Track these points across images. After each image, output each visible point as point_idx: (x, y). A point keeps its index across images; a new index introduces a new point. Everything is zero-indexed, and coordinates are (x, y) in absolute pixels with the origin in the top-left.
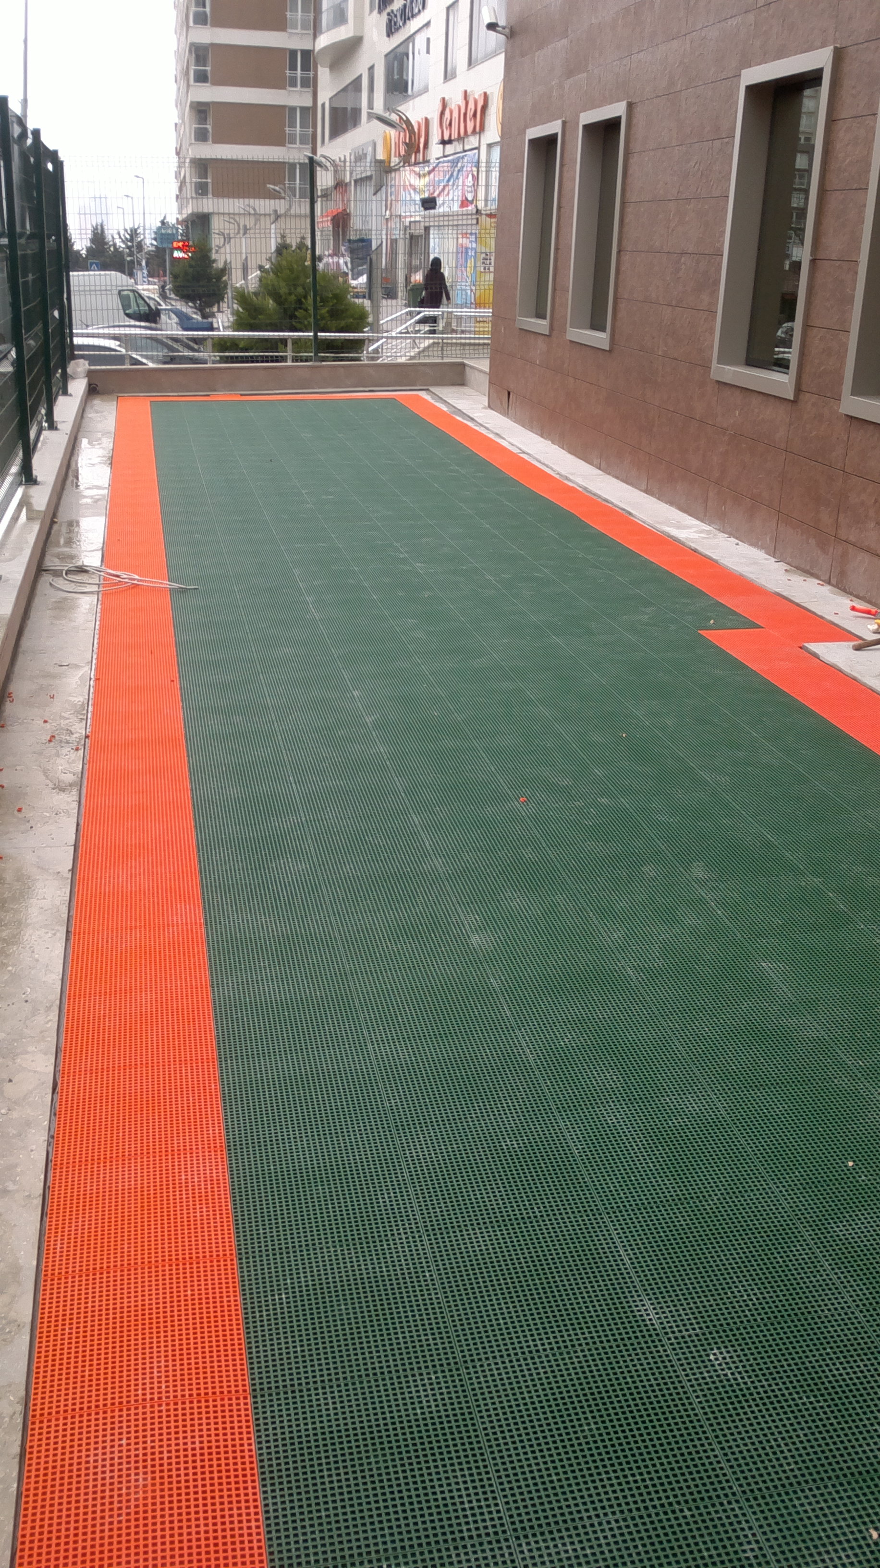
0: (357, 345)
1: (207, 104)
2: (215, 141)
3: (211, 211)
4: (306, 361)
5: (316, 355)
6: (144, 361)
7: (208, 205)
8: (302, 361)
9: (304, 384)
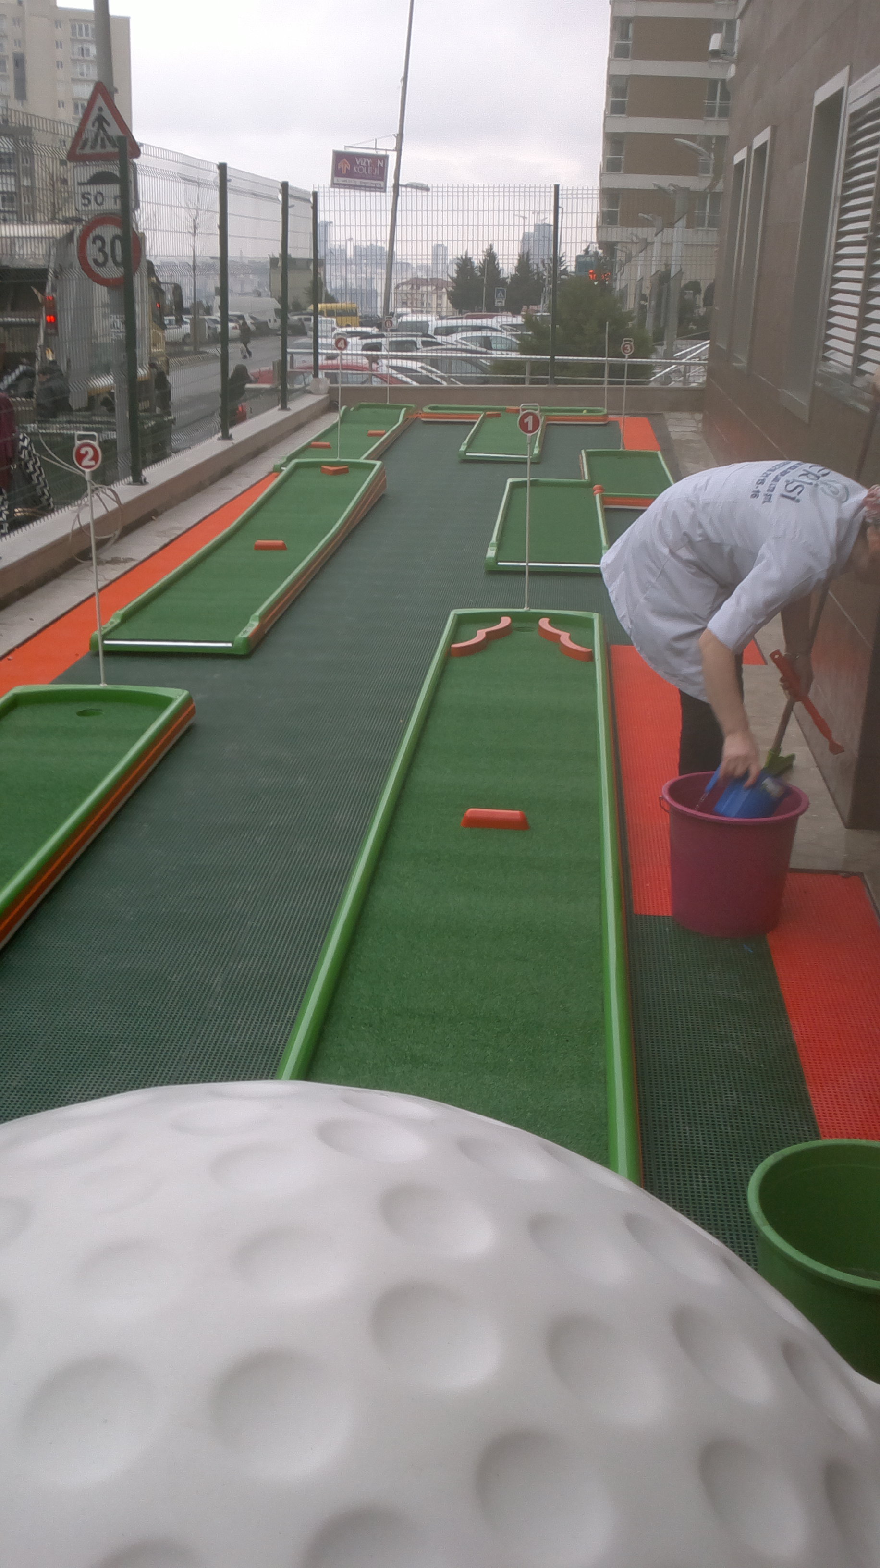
1: (622, 135)
2: (627, 172)
4: (543, 383)
5: (552, 377)
7: (616, 234)
8: (538, 383)
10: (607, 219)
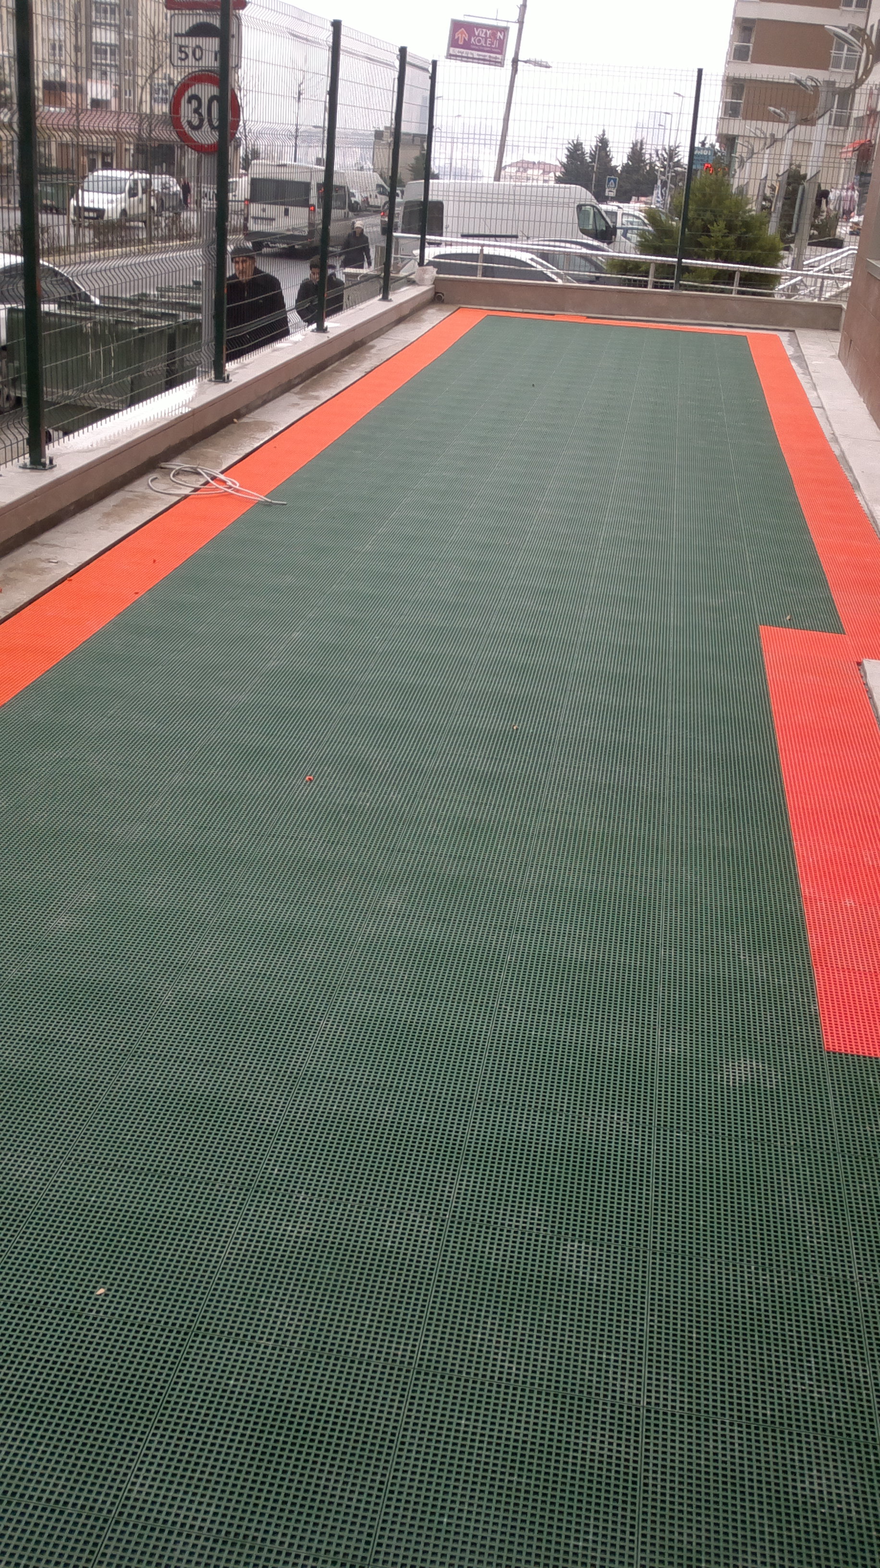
0: (770, 281)
1: (753, 21)
2: (754, 61)
3: (736, 133)
4: (667, 288)
5: (677, 282)
6: (554, 277)
7: (737, 127)
8: (661, 288)
9: (658, 312)
10: (731, 110)
